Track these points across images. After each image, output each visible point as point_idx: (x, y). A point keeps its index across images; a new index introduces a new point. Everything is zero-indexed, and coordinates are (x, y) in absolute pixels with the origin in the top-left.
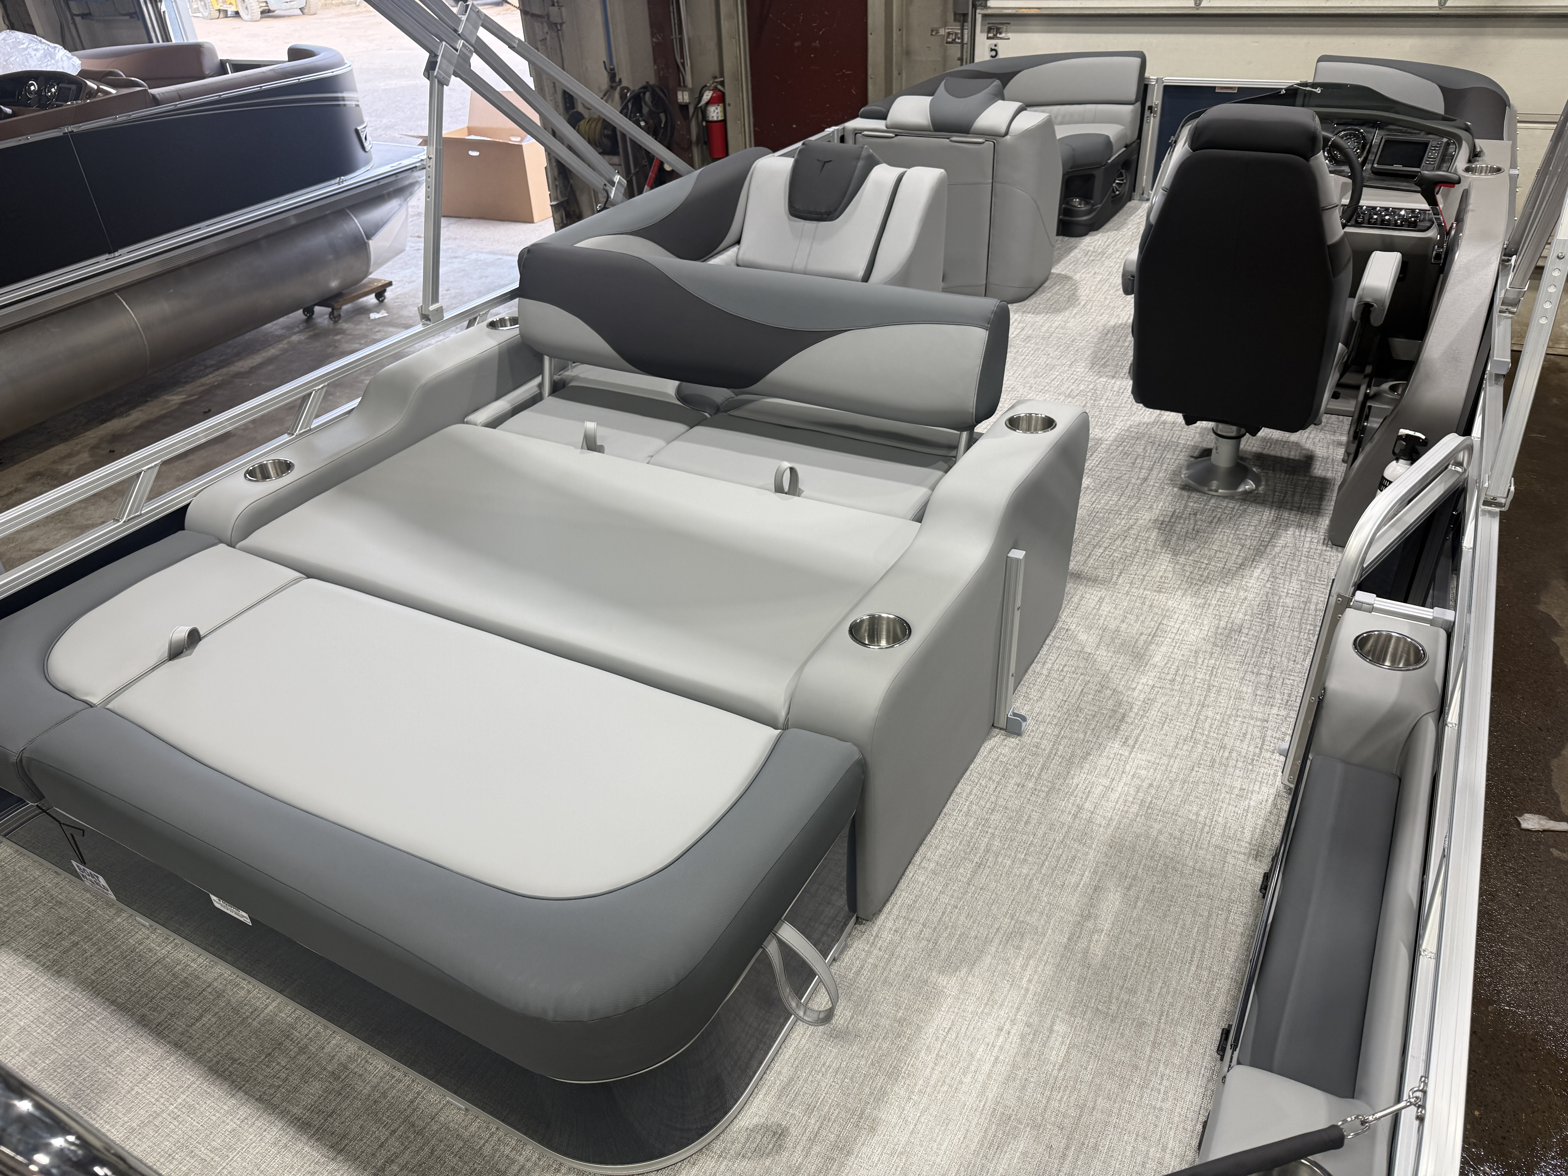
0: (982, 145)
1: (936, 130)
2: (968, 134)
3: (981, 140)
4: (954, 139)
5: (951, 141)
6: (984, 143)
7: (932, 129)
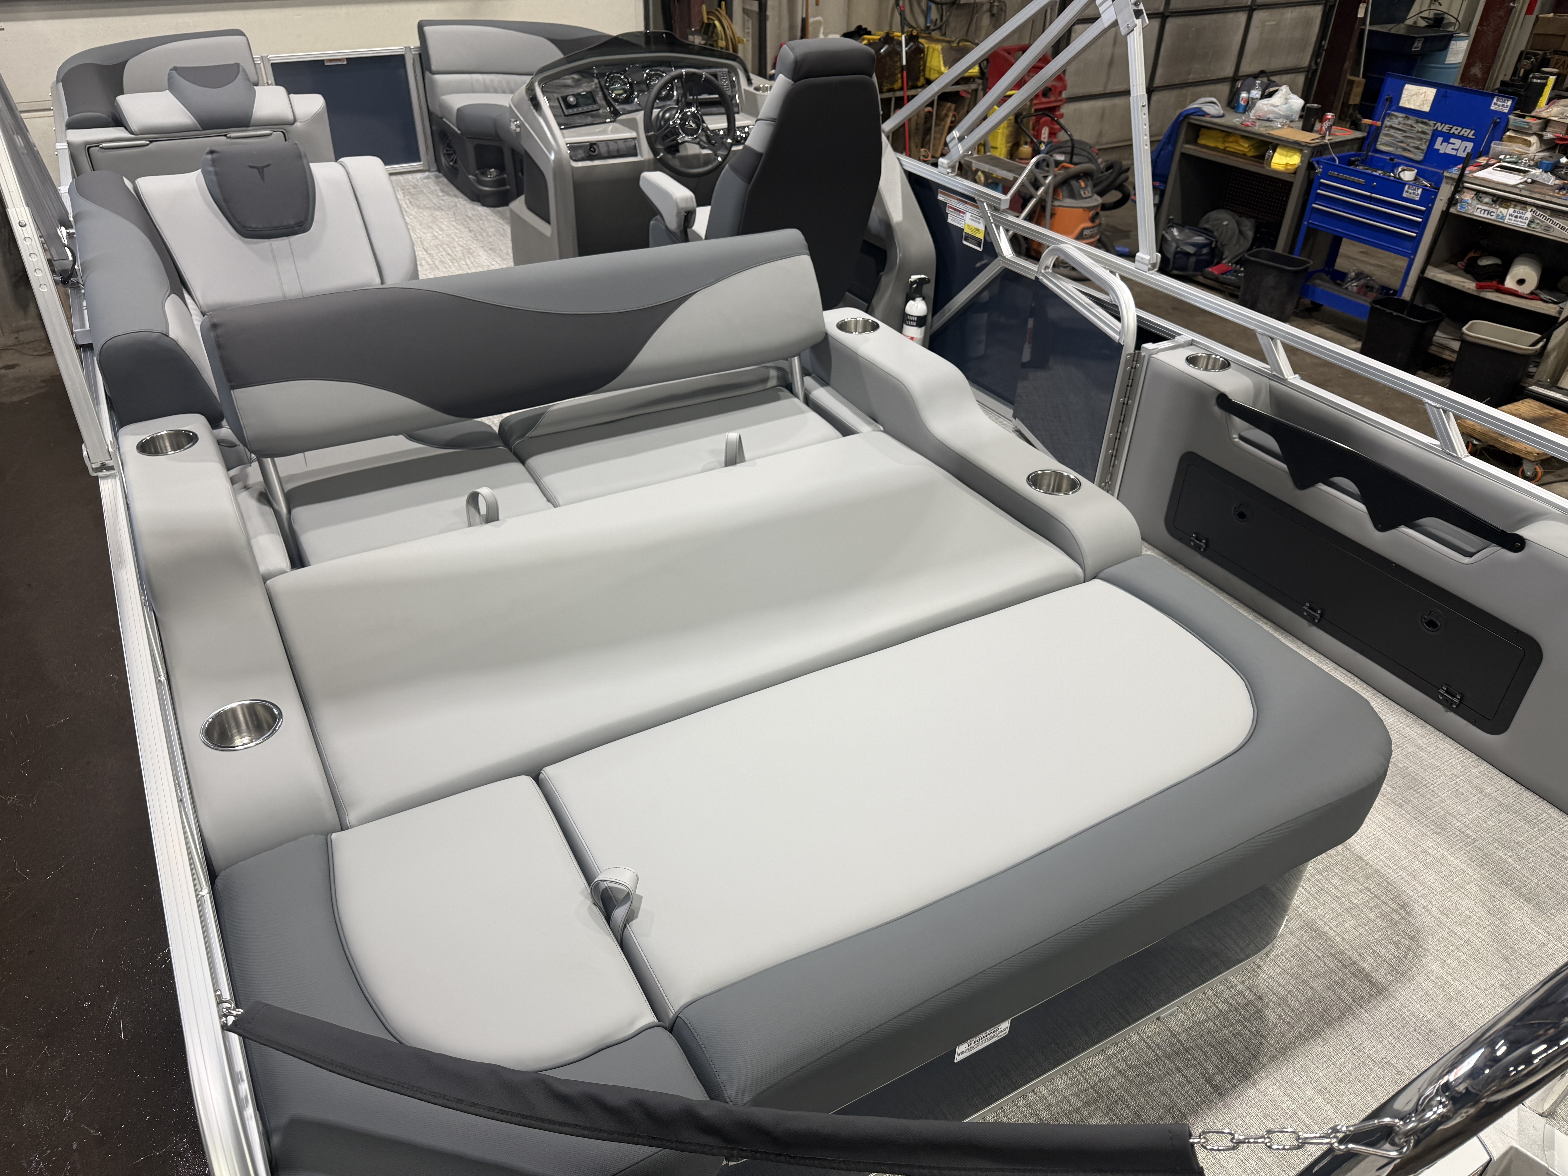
0: (270, 138)
1: (204, 129)
2: (248, 126)
3: (268, 132)
4: (233, 135)
5: (230, 138)
6: (271, 134)
7: (200, 128)
